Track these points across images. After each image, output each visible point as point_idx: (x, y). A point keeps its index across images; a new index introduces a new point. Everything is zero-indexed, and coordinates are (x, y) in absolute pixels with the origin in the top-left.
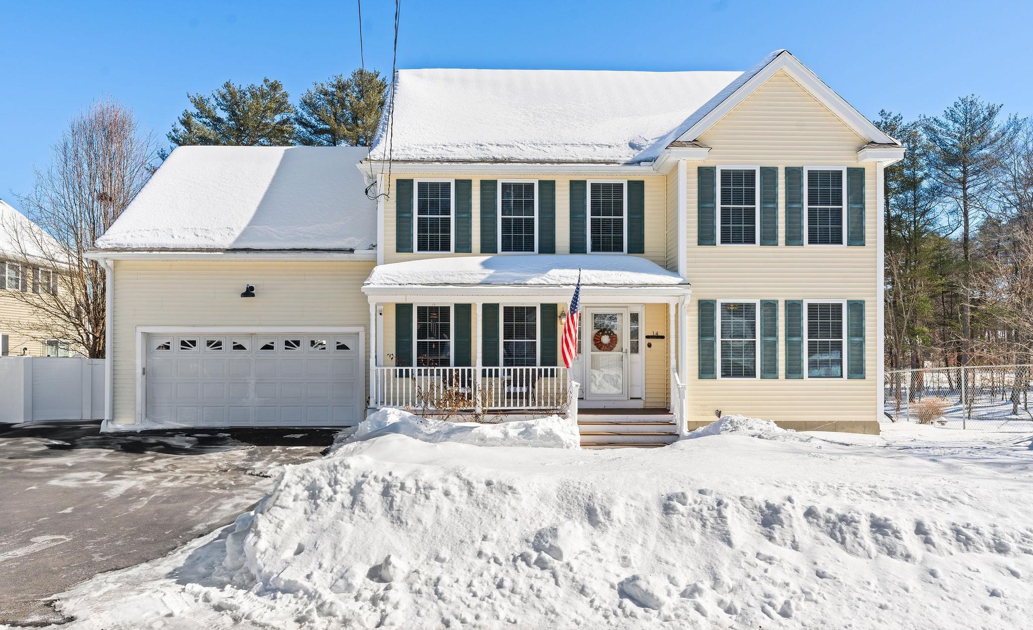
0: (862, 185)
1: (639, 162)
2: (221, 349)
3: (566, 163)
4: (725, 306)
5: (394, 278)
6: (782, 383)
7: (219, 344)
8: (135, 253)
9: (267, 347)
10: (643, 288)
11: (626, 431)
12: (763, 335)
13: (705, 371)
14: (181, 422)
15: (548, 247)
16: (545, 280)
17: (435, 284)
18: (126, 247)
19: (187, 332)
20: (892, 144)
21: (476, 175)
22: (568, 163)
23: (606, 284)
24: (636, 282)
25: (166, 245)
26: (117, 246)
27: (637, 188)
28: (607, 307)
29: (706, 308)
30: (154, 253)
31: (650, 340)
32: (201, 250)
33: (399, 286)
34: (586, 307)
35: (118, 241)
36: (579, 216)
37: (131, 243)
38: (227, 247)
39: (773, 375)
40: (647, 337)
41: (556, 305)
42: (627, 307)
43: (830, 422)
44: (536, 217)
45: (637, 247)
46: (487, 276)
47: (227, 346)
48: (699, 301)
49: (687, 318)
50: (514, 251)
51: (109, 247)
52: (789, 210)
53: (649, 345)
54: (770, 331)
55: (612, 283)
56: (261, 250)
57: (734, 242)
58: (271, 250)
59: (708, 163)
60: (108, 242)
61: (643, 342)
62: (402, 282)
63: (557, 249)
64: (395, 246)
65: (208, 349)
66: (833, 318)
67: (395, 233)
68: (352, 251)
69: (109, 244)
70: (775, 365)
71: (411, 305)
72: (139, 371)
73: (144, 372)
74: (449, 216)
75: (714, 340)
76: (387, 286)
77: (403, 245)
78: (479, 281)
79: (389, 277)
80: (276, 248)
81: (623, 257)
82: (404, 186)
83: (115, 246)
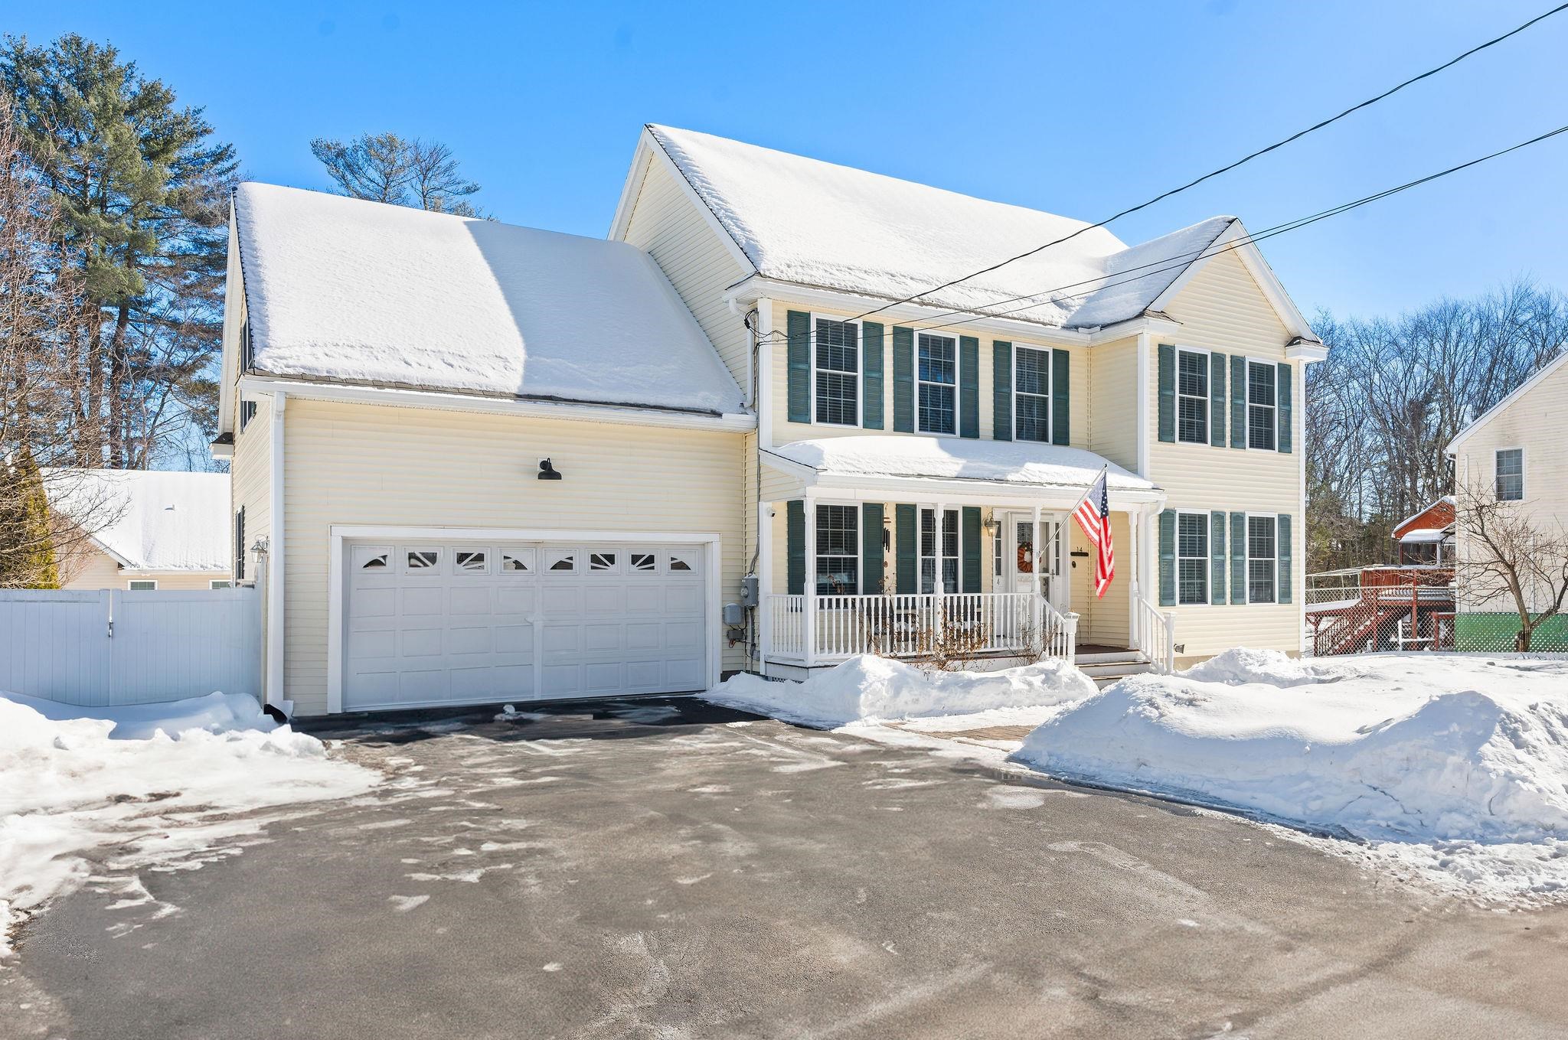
0: (1289, 385)
1: (1076, 327)
3: (1002, 316)
4: (1181, 518)
6: (1229, 608)
8: (350, 387)
9: (564, 565)
12: (1214, 553)
13: (1165, 596)
15: (971, 430)
16: (1025, 476)
17: (907, 476)
18: (325, 374)
19: (422, 537)
21: (889, 318)
22: (1004, 317)
25: (404, 377)
26: (307, 372)
27: (1062, 357)
29: (1164, 521)
30: (387, 390)
31: (1076, 559)
32: (470, 392)
34: (1012, 513)
35: (304, 362)
36: (1004, 390)
37: (332, 367)
38: (516, 391)
39: (1221, 600)
40: (1073, 554)
41: (980, 508)
42: (1052, 514)
44: (957, 386)
45: (1062, 438)
49: (1152, 531)
50: (931, 431)
51: (291, 371)
52: (1234, 406)
53: (1074, 565)
54: (1219, 548)
56: (575, 401)
57: (1188, 440)
58: (591, 402)
59: (1168, 342)
60: (285, 362)
61: (1067, 560)
62: (867, 470)
63: (981, 432)
64: (786, 413)
66: (1268, 535)
67: (785, 391)
68: (716, 414)
69: (288, 366)
70: (1223, 588)
74: (855, 374)
75: (1173, 558)
76: (849, 475)
77: (797, 412)
78: (954, 474)
79: (849, 461)
80: (589, 399)
81: (1047, 448)
82: (797, 321)
83: (302, 371)
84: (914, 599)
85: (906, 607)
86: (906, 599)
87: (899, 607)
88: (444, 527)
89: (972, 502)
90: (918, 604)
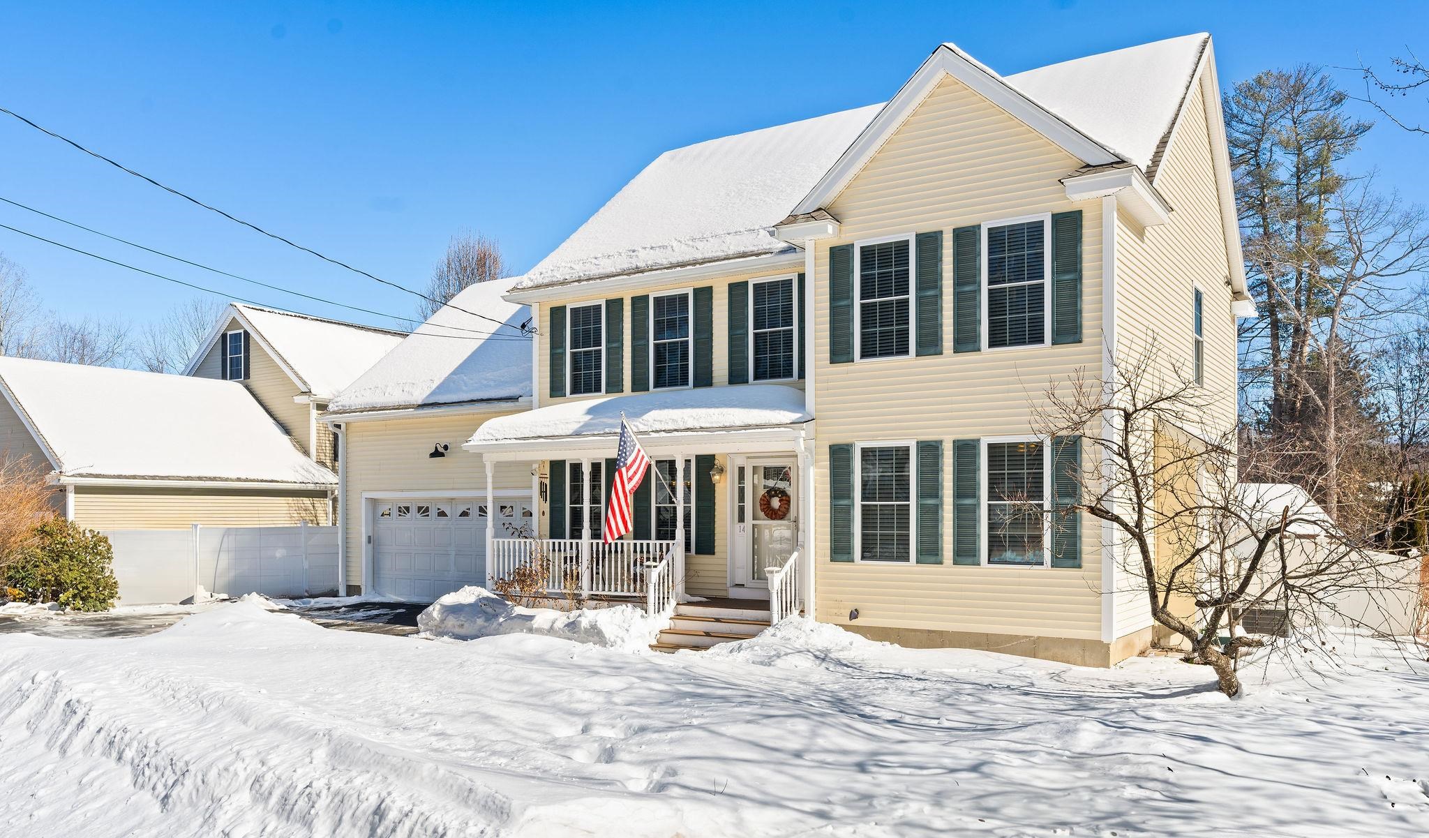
0: (1077, 239)
2: (428, 515)
3: (710, 262)
4: (866, 453)
5: (493, 432)
6: (948, 569)
7: (427, 509)
8: (352, 414)
9: (464, 514)
10: (743, 431)
11: (729, 632)
12: (922, 495)
13: (840, 550)
14: (398, 595)
15: (705, 379)
17: (528, 438)
18: (347, 408)
19: (402, 496)
20: (1117, 163)
21: (626, 290)
22: (714, 261)
23: (701, 428)
24: (738, 423)
25: (376, 404)
28: (772, 457)
29: (839, 455)
32: (399, 407)
33: (495, 442)
35: (344, 402)
36: (739, 332)
37: (352, 404)
38: (420, 402)
39: (933, 559)
41: (713, 456)
43: (1026, 637)
44: (691, 339)
46: (582, 424)
47: (433, 512)
48: (831, 447)
49: (812, 471)
50: (669, 386)
51: (336, 409)
52: (958, 296)
54: (930, 489)
55: (708, 425)
57: (881, 355)
59: (844, 240)
60: (337, 404)
63: (714, 381)
64: (548, 391)
65: (418, 516)
66: (1030, 466)
67: (548, 374)
68: (518, 398)
69: (337, 406)
70: (937, 542)
71: (564, 462)
72: (364, 539)
73: (369, 540)
74: (600, 347)
75: (850, 503)
77: (556, 390)
78: (571, 432)
82: (557, 315)
83: (341, 408)
84: (648, 545)
85: (642, 552)
86: (642, 544)
87: (635, 551)
88: (402, 491)
89: (705, 450)
90: (651, 550)
